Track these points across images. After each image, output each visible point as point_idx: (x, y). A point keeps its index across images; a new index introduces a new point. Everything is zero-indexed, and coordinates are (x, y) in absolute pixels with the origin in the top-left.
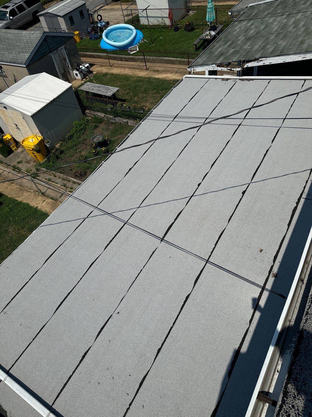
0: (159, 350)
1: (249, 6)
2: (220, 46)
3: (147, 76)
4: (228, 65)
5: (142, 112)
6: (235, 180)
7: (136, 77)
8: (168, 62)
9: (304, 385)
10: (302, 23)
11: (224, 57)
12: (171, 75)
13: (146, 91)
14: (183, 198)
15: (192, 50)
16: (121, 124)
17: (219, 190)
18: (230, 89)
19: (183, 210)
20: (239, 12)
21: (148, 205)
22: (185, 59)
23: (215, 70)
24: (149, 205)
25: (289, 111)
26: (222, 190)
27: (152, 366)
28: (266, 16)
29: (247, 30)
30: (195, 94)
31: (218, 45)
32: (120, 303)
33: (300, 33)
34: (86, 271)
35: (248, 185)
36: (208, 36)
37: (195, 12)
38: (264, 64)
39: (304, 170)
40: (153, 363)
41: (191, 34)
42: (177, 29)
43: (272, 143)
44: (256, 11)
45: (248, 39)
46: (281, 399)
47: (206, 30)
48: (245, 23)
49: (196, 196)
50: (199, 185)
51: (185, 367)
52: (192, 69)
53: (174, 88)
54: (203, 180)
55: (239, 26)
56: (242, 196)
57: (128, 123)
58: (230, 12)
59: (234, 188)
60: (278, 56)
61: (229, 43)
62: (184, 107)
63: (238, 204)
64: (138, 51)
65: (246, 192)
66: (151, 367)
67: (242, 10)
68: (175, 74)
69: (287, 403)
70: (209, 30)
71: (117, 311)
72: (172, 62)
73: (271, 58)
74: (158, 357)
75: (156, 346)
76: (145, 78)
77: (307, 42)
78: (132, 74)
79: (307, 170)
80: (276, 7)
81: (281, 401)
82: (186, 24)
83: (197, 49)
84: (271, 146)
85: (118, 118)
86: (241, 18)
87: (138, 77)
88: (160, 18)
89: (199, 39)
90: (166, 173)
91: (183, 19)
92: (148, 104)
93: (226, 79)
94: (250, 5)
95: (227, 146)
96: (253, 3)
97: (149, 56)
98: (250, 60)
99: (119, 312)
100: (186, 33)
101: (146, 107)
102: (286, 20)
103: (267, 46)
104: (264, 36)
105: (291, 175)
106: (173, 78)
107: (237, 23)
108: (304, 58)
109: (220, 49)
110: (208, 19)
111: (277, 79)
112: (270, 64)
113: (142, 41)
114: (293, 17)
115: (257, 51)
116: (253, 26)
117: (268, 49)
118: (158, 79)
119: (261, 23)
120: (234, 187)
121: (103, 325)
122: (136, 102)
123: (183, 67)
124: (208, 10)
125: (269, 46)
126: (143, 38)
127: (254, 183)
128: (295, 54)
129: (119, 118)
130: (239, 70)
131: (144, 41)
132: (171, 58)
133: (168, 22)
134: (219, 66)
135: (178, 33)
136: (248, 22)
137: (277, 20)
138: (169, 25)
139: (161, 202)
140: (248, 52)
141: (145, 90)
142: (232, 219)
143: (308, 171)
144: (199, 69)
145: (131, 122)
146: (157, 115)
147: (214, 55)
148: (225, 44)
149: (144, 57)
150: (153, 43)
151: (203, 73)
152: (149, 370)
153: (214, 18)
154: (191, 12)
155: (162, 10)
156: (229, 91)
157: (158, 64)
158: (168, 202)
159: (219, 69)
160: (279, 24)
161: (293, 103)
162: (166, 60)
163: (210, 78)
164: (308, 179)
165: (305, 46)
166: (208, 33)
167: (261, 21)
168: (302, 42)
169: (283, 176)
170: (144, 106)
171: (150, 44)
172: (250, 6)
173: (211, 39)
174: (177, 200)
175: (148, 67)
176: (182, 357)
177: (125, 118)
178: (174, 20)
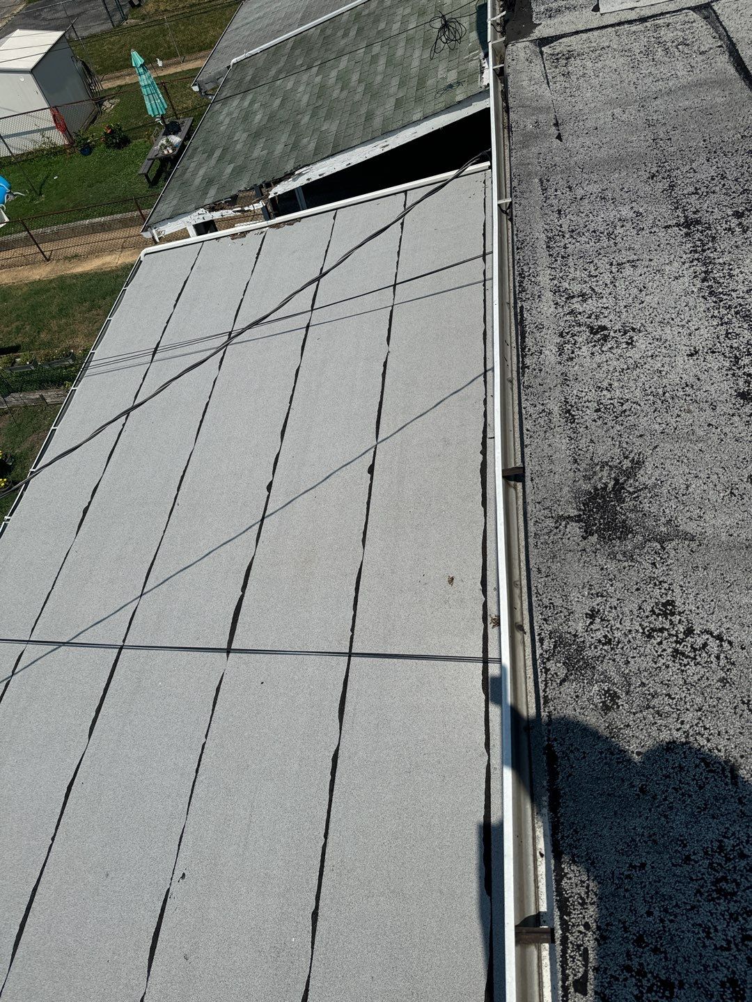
0: (315, 915)
1: (231, 64)
2: (200, 165)
3: (53, 276)
4: (233, 201)
5: (71, 362)
6: (343, 449)
7: (26, 284)
8: (94, 229)
9: (593, 863)
10: (355, 77)
11: (217, 186)
12: (114, 256)
13: (63, 311)
14: (244, 532)
15: (142, 188)
16: (26, 407)
17: (318, 482)
18: (258, 254)
19: (253, 558)
20: (215, 80)
21: (164, 580)
22: (132, 211)
23: (207, 220)
24: (167, 580)
25: (397, 267)
26: (323, 481)
27: (311, 964)
28: (275, 79)
29: (247, 116)
30: (184, 286)
31: (193, 165)
32: (179, 849)
33: (357, 97)
34: (59, 812)
35: (373, 449)
36: (165, 148)
37: (117, 101)
38: (308, 179)
39: (471, 379)
40: (312, 955)
41: (125, 152)
42: (87, 149)
43: (388, 344)
44: (251, 72)
45: (256, 135)
46: (559, 923)
47: (157, 136)
48: (235, 102)
49: (273, 514)
50: (269, 487)
51: (389, 924)
52: (154, 231)
53: (127, 285)
54: (273, 474)
55: (225, 111)
56: (372, 479)
57: (44, 399)
58: (195, 85)
59: (348, 466)
60: (332, 155)
61: (217, 153)
62: (167, 323)
63: (369, 498)
64: (7, 222)
65: (376, 467)
66: (310, 967)
67: (221, 74)
68: (121, 251)
69: (573, 926)
70: (163, 135)
71: (178, 874)
72: (104, 228)
73: (318, 165)
74: (317, 933)
75: (304, 910)
76: (51, 281)
77: (378, 113)
78: (15, 281)
79: (477, 377)
80: (290, 55)
81: (559, 927)
82: (105, 133)
83: (154, 183)
84: (389, 352)
85: (13, 394)
86: (225, 93)
87: (33, 283)
88: (35, 134)
89: (149, 160)
90: (182, 487)
91: (93, 122)
92: (80, 341)
93: (241, 233)
94: (234, 61)
95: (298, 380)
96: (239, 56)
97: (42, 227)
98: (275, 178)
99: (184, 874)
100: (113, 152)
101: (76, 348)
102: (321, 76)
103: (300, 142)
104: (286, 122)
105: (449, 398)
106: (119, 262)
107: (218, 106)
108: (384, 147)
109: (201, 172)
110: (153, 109)
111: (348, 204)
112: (322, 177)
113: (11, 197)
114: (332, 68)
115: (284, 155)
116: (256, 106)
117: (305, 147)
118: (82, 275)
119: (272, 95)
120: (347, 464)
121: (155, 925)
122: (49, 344)
123: (133, 231)
124: (144, 90)
125: (305, 140)
126: (10, 188)
127: (384, 442)
128: (363, 143)
129: (16, 395)
130: (262, 206)
131: (15, 195)
132: (97, 220)
133: (59, 139)
134: (212, 209)
135: (93, 158)
136: (243, 99)
137: (302, 81)
138: (65, 145)
139: (195, 561)
140: (266, 163)
141: (61, 310)
142: (367, 536)
143: (479, 379)
144: (169, 228)
145: (50, 396)
146: (107, 360)
147: (193, 188)
148: (210, 157)
149: (30, 233)
150: (41, 194)
151: (184, 234)
152: (309, 977)
153: (166, 107)
154: (106, 104)
155: (33, 113)
156: (257, 258)
157: (70, 242)
158: (212, 554)
159: (216, 215)
160: (309, 89)
161: (400, 247)
162: (87, 227)
163: (203, 241)
164: (486, 394)
165: (377, 122)
166: (164, 142)
167: (268, 90)
168: (369, 116)
169: (435, 406)
170: (70, 347)
171: (33, 199)
172: (234, 64)
173: (175, 153)
174: (230, 541)
175: (47, 254)
176: (373, 903)
177: (33, 390)
178: (71, 132)
